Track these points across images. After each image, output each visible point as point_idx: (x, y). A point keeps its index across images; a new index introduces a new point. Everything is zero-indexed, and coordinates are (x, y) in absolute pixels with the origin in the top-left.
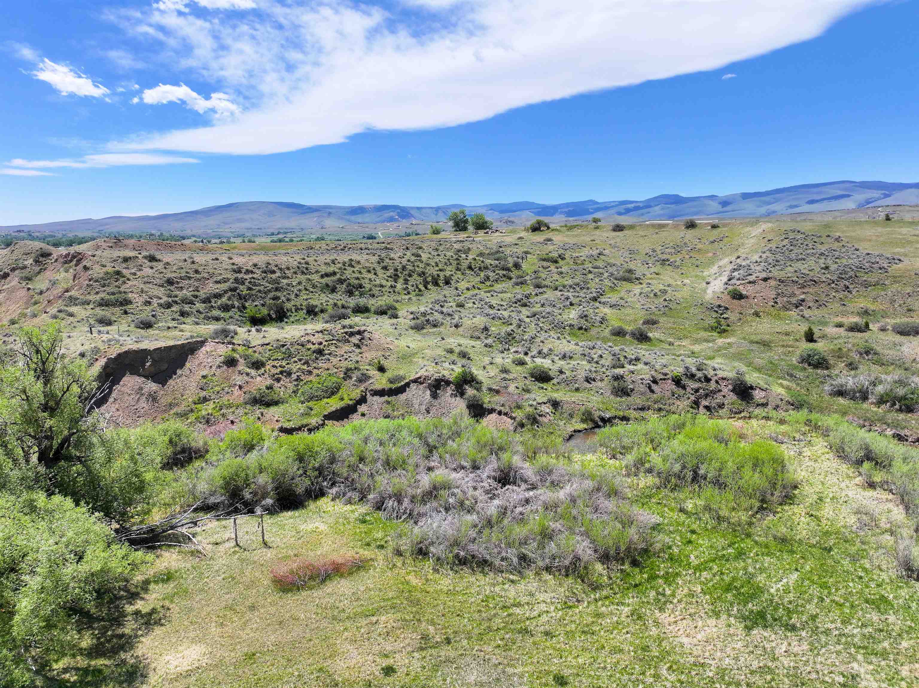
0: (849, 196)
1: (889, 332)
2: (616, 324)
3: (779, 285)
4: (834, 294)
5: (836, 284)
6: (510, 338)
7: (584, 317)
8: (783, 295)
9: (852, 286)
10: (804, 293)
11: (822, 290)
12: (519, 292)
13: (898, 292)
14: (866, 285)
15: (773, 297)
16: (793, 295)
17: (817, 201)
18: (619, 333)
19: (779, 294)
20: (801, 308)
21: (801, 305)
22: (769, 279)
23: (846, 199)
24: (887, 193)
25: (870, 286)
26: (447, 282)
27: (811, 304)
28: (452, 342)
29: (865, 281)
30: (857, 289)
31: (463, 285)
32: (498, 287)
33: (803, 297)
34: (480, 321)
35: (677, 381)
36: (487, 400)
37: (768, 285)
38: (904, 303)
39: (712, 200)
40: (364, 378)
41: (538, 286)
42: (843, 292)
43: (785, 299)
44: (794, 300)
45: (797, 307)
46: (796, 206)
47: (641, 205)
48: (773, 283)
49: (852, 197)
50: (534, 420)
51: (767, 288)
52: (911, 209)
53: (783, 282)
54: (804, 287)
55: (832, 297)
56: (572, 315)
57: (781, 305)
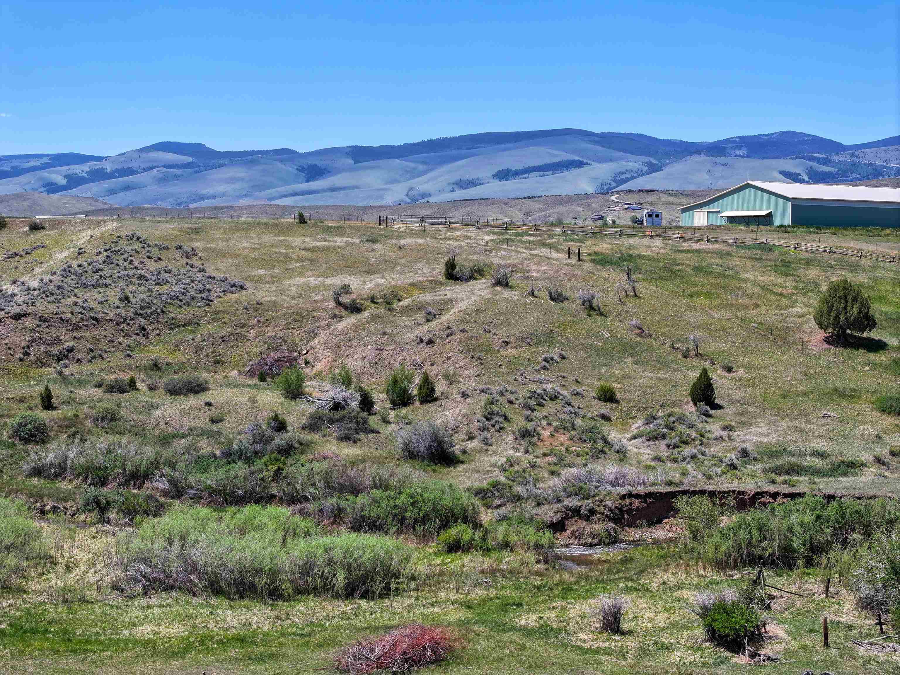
0: (580, 164)
1: (160, 390)
3: (38, 326)
4: (121, 339)
5: (128, 324)
8: (41, 341)
9: (152, 327)
10: (75, 338)
11: (104, 333)
13: (209, 335)
14: (173, 325)
15: (24, 344)
16: (58, 341)
17: (517, 173)
19: (34, 341)
20: (66, 361)
21: (67, 357)
22: (25, 315)
23: (575, 171)
24: (654, 161)
25: (178, 326)
27: (80, 356)
29: (173, 318)
30: (158, 332)
33: (70, 344)
37: (21, 326)
38: (213, 352)
39: (281, 161)
42: (135, 337)
43: (43, 348)
44: (55, 350)
45: (59, 360)
46: (473, 183)
48: (29, 322)
49: (586, 168)
51: (18, 331)
52: (671, 199)
53: (46, 320)
54: (76, 328)
55: (116, 344)
57: (35, 358)
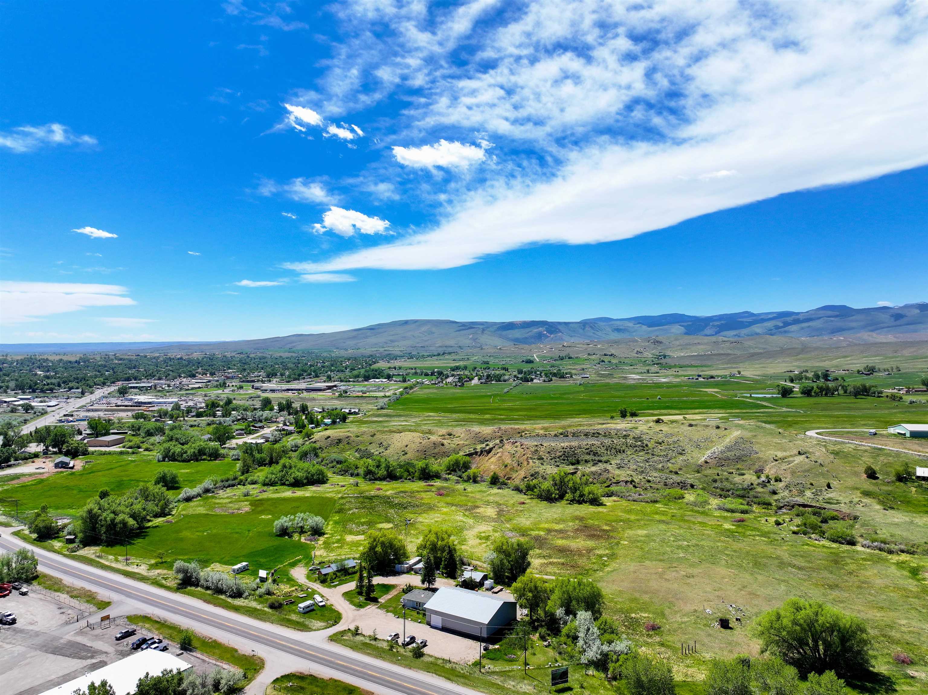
2: (671, 469)
5: (735, 460)
6: (642, 472)
7: (663, 467)
11: (730, 461)
12: (647, 457)
13: (749, 463)
18: (671, 472)
26: (624, 452)
28: (628, 472)
29: (744, 459)
30: (740, 462)
31: (629, 453)
32: (641, 454)
34: (635, 467)
35: (678, 483)
36: (637, 485)
38: (749, 467)
40: (611, 480)
41: (653, 455)
42: (735, 463)
47: (801, 317)
50: (646, 489)
55: (732, 464)
56: (660, 466)
